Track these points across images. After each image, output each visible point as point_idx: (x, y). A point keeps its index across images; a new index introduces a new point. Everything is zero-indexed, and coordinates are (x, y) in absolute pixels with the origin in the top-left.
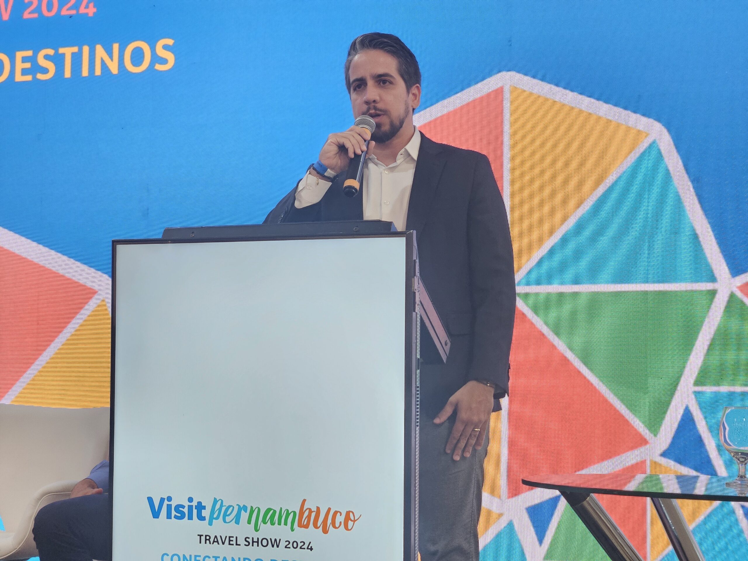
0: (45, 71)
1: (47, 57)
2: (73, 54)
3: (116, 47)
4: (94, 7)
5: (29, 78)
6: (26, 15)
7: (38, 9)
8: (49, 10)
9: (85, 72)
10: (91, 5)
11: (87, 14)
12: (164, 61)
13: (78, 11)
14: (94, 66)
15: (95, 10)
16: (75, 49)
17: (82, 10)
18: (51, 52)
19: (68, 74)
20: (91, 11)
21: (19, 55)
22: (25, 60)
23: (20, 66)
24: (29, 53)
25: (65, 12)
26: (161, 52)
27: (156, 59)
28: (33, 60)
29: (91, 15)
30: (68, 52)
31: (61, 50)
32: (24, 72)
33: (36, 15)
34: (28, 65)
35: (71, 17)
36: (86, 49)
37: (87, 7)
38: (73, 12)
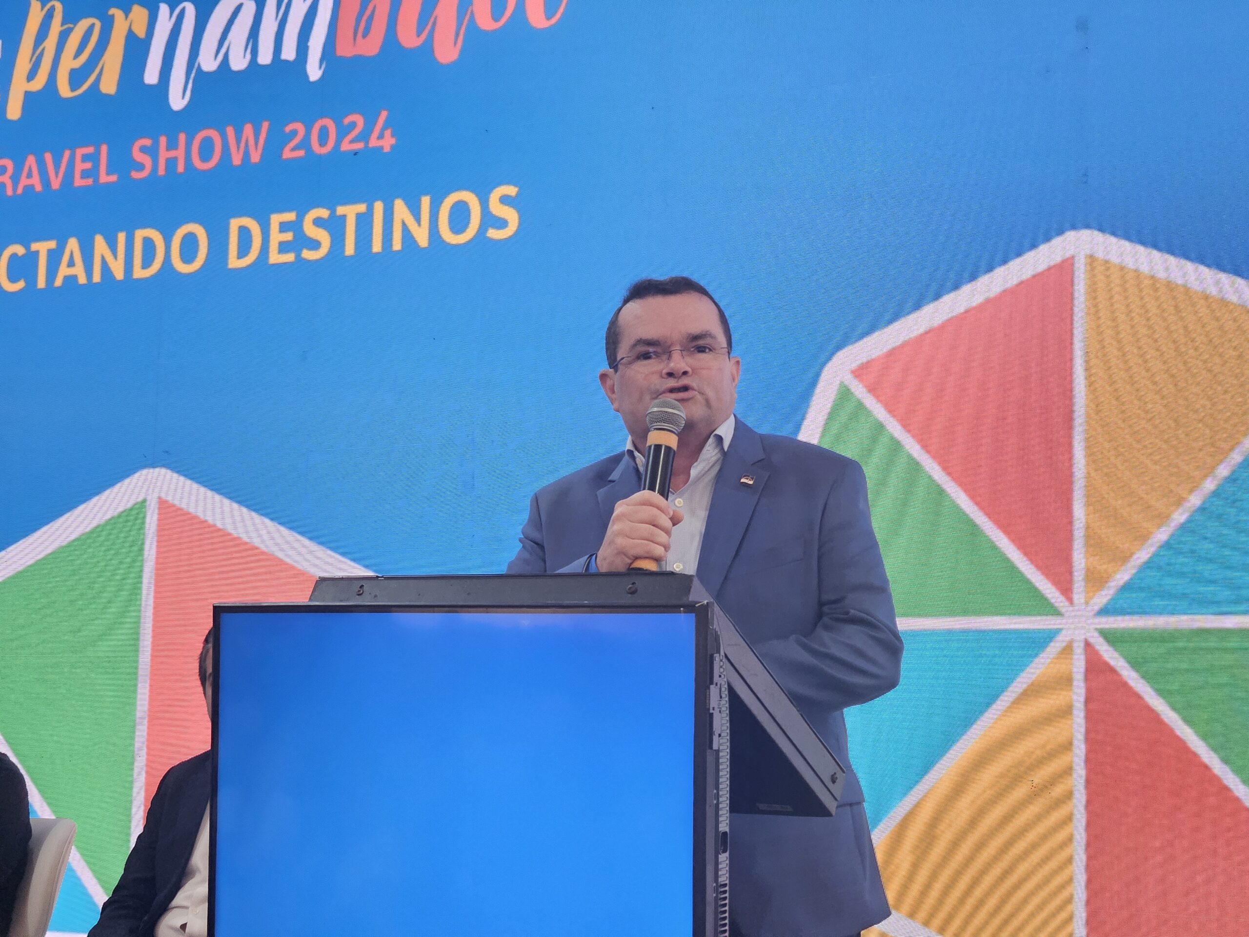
0: (315, 245)
1: (318, 222)
2: (359, 216)
3: (426, 201)
4: (393, 136)
5: (290, 257)
6: (287, 154)
7: (305, 144)
8: (323, 143)
9: (377, 247)
10: (388, 133)
11: (382, 148)
12: (502, 223)
13: (367, 142)
14: (391, 233)
15: (393, 141)
16: (362, 208)
17: (373, 143)
18: (324, 213)
19: (350, 249)
20: (388, 142)
21: (276, 219)
22: (284, 227)
23: (276, 237)
24: (291, 216)
25: (346, 146)
26: (497, 209)
27: (490, 220)
28: (295, 227)
29: (387, 149)
30: (350, 212)
31: (341, 210)
32: (284, 247)
33: (301, 153)
34: (288, 236)
35: (355, 154)
36: (379, 207)
37: (381, 137)
38: (360, 146)
